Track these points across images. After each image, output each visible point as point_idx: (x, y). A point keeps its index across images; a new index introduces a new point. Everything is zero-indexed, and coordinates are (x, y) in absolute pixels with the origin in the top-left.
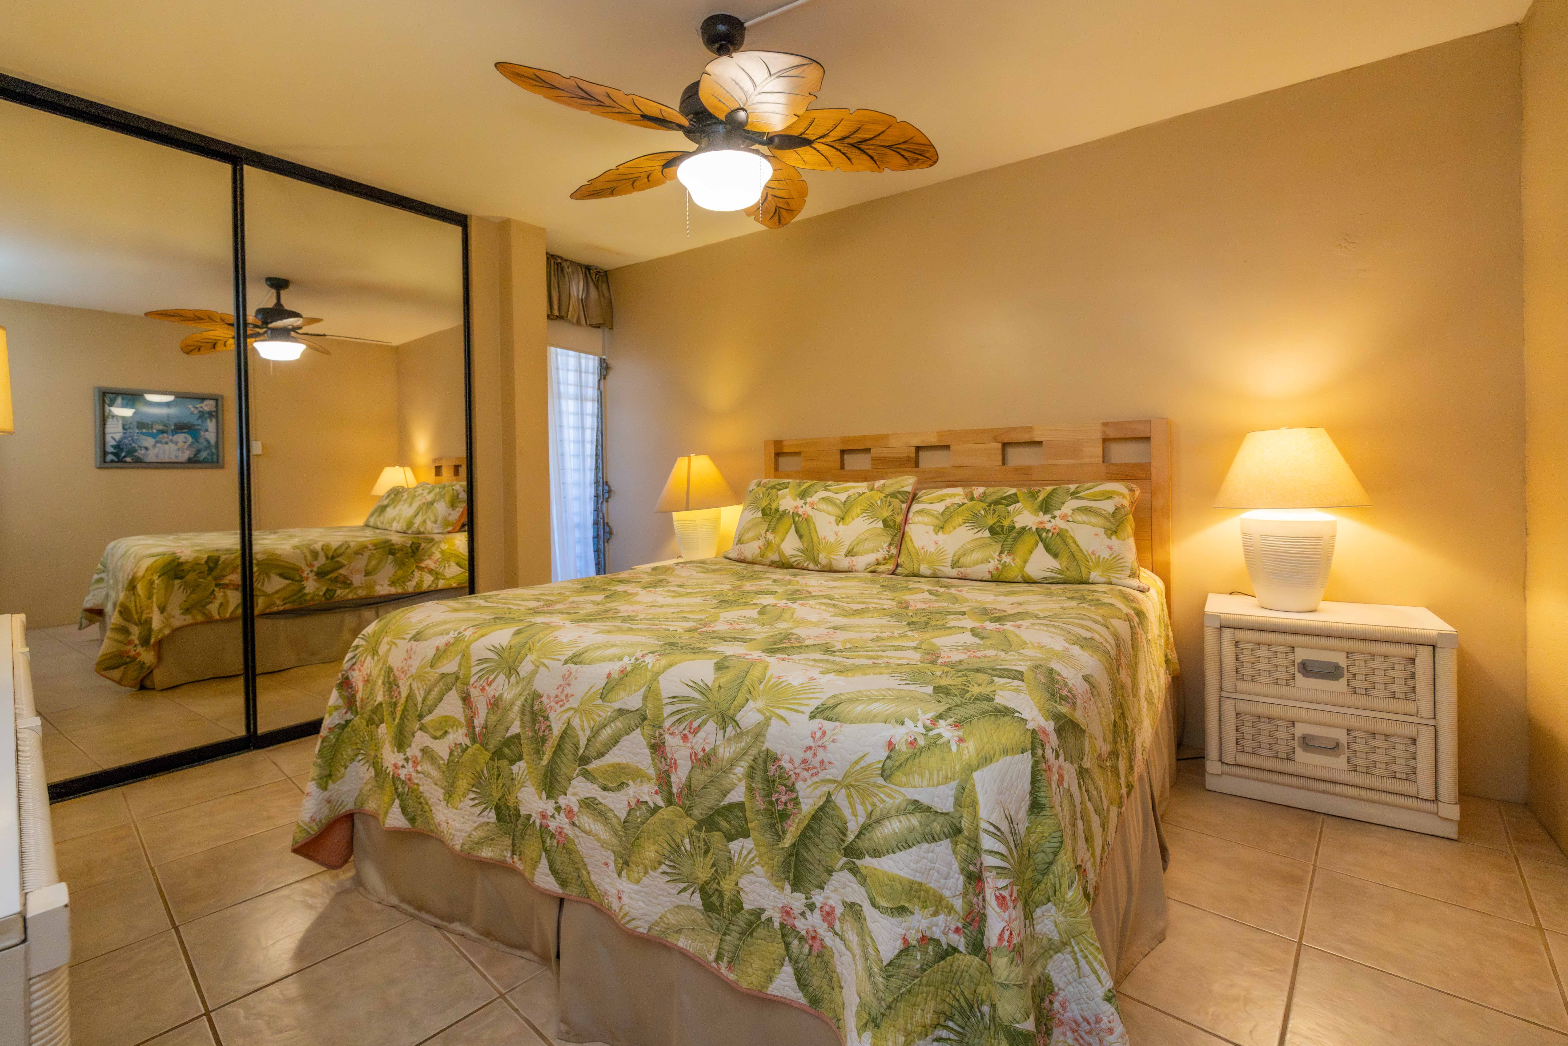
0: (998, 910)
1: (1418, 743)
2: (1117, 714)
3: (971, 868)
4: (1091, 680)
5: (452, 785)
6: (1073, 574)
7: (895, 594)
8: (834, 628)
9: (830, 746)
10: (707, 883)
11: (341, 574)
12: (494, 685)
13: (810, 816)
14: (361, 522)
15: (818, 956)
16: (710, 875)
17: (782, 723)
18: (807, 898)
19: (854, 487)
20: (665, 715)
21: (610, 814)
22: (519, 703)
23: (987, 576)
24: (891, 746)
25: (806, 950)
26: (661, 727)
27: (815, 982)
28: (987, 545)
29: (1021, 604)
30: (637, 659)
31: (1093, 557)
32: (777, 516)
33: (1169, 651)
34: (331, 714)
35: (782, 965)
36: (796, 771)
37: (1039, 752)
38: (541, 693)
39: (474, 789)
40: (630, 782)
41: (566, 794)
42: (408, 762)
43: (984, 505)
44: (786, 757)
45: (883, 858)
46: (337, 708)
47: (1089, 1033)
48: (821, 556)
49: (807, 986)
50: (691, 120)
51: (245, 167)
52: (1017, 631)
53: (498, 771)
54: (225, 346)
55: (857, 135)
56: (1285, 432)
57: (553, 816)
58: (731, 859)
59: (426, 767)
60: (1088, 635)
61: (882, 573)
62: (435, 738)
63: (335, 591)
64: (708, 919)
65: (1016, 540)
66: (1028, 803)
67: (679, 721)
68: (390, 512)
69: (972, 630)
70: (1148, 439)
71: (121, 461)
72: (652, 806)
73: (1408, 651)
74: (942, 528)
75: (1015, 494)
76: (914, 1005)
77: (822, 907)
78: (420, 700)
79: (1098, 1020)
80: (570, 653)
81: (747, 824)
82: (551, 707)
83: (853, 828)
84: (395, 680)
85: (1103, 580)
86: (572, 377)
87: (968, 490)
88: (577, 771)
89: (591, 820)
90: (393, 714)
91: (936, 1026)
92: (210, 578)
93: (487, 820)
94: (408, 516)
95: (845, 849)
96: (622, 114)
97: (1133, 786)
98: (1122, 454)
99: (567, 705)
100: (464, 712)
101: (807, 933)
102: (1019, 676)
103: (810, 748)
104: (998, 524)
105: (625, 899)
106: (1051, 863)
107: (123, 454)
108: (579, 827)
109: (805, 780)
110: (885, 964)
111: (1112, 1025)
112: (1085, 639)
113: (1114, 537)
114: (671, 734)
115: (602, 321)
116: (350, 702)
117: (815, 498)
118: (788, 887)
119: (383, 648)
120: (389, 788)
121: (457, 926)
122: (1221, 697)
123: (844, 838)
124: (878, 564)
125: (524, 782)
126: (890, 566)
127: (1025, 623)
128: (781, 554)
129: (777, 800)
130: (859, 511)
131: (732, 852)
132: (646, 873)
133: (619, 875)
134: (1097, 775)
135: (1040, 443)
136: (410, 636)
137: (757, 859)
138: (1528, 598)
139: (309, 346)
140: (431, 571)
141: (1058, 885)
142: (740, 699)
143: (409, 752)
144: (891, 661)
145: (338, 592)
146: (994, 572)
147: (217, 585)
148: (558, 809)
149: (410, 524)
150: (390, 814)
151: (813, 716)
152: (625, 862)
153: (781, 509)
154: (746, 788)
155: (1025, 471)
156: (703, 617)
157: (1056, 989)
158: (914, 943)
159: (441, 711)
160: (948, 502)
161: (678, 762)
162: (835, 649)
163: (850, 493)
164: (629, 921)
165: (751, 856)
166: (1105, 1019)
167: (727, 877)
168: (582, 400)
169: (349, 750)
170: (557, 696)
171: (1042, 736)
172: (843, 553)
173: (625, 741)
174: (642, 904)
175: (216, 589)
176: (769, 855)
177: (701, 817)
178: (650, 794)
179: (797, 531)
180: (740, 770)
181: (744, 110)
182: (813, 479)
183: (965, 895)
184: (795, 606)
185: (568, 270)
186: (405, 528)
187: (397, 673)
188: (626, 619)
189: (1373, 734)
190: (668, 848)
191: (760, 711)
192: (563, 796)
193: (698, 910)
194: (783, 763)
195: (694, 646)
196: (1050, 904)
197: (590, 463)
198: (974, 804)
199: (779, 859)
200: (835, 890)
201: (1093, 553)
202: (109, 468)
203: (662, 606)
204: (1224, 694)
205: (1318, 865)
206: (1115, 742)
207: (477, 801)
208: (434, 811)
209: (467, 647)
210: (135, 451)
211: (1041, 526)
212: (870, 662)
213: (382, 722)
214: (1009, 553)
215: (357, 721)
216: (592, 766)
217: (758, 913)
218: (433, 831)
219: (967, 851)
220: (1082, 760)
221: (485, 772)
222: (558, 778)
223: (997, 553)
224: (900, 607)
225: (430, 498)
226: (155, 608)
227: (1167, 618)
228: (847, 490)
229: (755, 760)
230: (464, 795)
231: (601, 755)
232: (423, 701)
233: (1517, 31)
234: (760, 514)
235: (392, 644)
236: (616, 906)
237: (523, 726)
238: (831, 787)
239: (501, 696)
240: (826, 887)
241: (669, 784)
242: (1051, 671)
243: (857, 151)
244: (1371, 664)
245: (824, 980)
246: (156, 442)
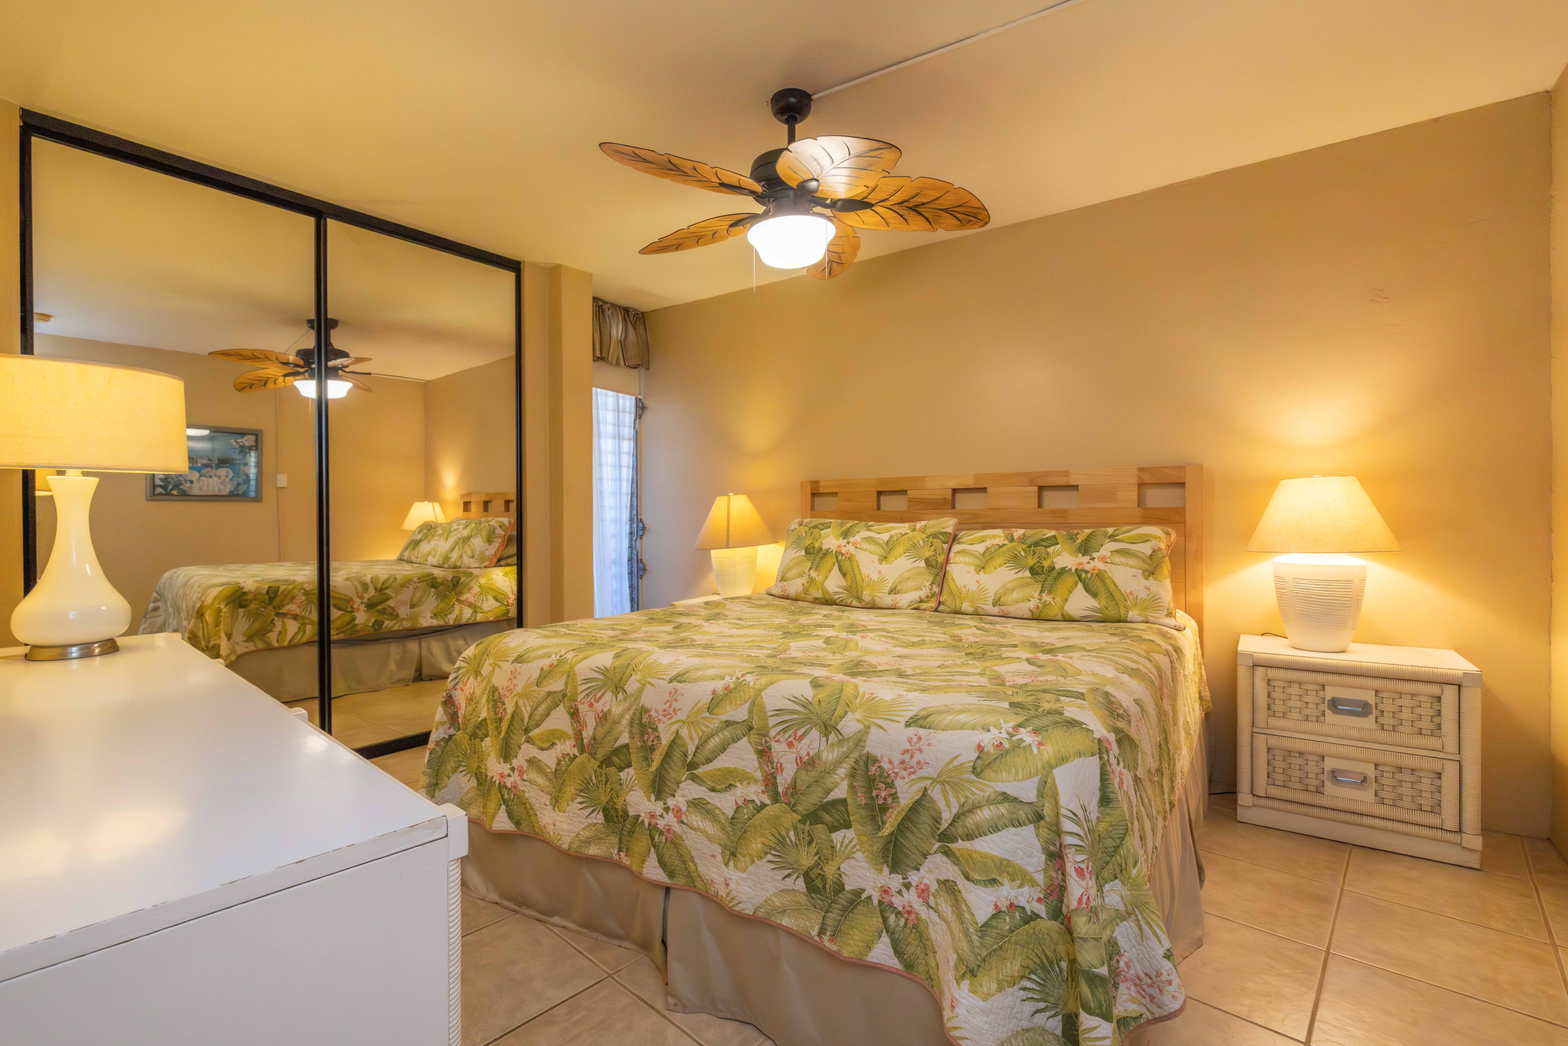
0: (1077, 879)
1: (1442, 777)
2: (1162, 738)
3: (1052, 848)
4: (1141, 703)
5: (560, 790)
6: (1111, 613)
7: (946, 629)
8: (899, 657)
9: (926, 749)
10: (811, 869)
11: (389, 606)
12: (602, 702)
13: (908, 809)
14: (393, 556)
15: (913, 927)
16: (814, 861)
17: (881, 730)
18: (903, 879)
19: (895, 528)
20: (770, 726)
21: (717, 812)
22: (628, 717)
23: (1028, 614)
24: (980, 748)
25: (902, 922)
26: (767, 736)
27: (910, 949)
28: (1028, 584)
29: (1067, 638)
30: (737, 678)
31: (1131, 597)
32: (820, 555)
33: (1202, 689)
34: (437, 729)
35: (880, 936)
36: (896, 770)
37: (1105, 756)
38: (649, 708)
39: (582, 794)
40: (738, 784)
41: (674, 796)
42: (513, 772)
43: (1024, 546)
44: (886, 759)
45: (976, 840)
46: (442, 724)
47: (1151, 986)
48: (864, 593)
49: (902, 953)
50: (763, 186)
51: (329, 220)
52: (1070, 661)
53: (607, 777)
54: (275, 383)
55: (914, 199)
56: (1318, 480)
57: (661, 816)
58: (833, 847)
59: (533, 775)
60: (1134, 666)
61: (925, 610)
62: (542, 749)
63: (383, 622)
64: (812, 900)
65: (1056, 579)
66: (1098, 798)
67: (784, 730)
68: (424, 547)
69: (1027, 660)
70: (1182, 485)
71: (168, 494)
72: (759, 804)
73: (1435, 690)
74: (983, 568)
75: (1054, 537)
76: (1004, 959)
77: (917, 886)
78: (526, 716)
79: (1159, 974)
80: (674, 673)
81: (849, 817)
82: (659, 720)
83: (947, 816)
84: (499, 698)
85: (1141, 619)
86: (610, 416)
87: (1008, 532)
88: (685, 776)
89: (699, 818)
90: (498, 729)
91: (1022, 977)
92: (270, 607)
93: (595, 821)
94: (444, 550)
95: (939, 835)
96: (704, 183)
97: (1174, 805)
98: (1157, 498)
99: (675, 718)
100: (572, 725)
101: (903, 908)
102: (1080, 696)
103: (908, 751)
104: (1038, 565)
105: (732, 885)
106: (1118, 847)
107: (170, 487)
108: (687, 825)
109: (903, 778)
110: (980, 925)
111: (1171, 977)
112: (1132, 669)
113: (1151, 578)
114: (777, 741)
115: (640, 363)
116: (453, 718)
117: (857, 538)
118: (886, 870)
119: (486, 670)
120: (495, 796)
121: (557, 920)
122: (1252, 732)
123: (939, 826)
124: (921, 601)
125: (632, 786)
126: (933, 604)
127: (1075, 655)
128: (825, 591)
129: (877, 796)
130: (902, 551)
131: (835, 841)
132: (753, 862)
133: (727, 865)
134: (1148, 784)
135: (1075, 487)
136: (513, 659)
137: (858, 847)
138: (1552, 643)
139: (354, 384)
140: (470, 605)
141: (1124, 865)
142: (839, 711)
143: (515, 763)
144: (963, 683)
145: (386, 623)
146: (1034, 610)
147: (277, 614)
148: (667, 809)
149: (447, 558)
150: (496, 819)
151: (908, 725)
152: (732, 853)
153: (824, 548)
154: (848, 785)
155: (1062, 514)
156: (775, 646)
157: (1122, 951)
158: (1004, 909)
159: (548, 725)
160: (989, 543)
161: (784, 766)
162: (907, 674)
163: (893, 533)
164: (736, 905)
165: (852, 845)
166: (1165, 973)
167: (830, 862)
168: (619, 439)
169: (452, 762)
170: (665, 710)
171: (1106, 744)
172: (887, 591)
173: (732, 749)
174: (749, 890)
175: (276, 619)
176: (870, 843)
177: (806, 813)
178: (756, 794)
179: (840, 570)
180: (842, 771)
181: (817, 180)
182: (853, 519)
183: (1045, 870)
184: (856, 637)
185: (608, 313)
186: (441, 562)
187: (501, 691)
188: (707, 646)
189: (1400, 769)
190: (773, 839)
191: (858, 721)
192: (671, 798)
193: (801, 893)
194: (882, 764)
195: (782, 669)
196: (1117, 880)
197: (626, 500)
198: (1055, 796)
199: (878, 846)
200: (930, 871)
201: (1131, 593)
202: (157, 500)
203: (731, 636)
204: (1255, 730)
205: (1345, 888)
206: (1161, 762)
207: (584, 805)
208: (539, 814)
209: (572, 668)
210: (182, 484)
211: (1080, 567)
212: (945, 684)
213: (487, 735)
214: (1049, 592)
215: (459, 735)
216: (699, 771)
217: (858, 893)
218: (537, 834)
219: (1049, 835)
220: (1136, 770)
221: (593, 778)
222: (667, 782)
223: (1038, 593)
224: (954, 640)
225: (466, 533)
226: (223, 635)
227: (1200, 657)
228: (888, 531)
229: (856, 762)
230: (573, 800)
231: (709, 760)
232: (530, 717)
233: (1547, 99)
234: (803, 553)
235: (495, 666)
236: (722, 892)
237: (632, 737)
238: (927, 783)
239: (609, 711)
240: (921, 868)
241: (775, 785)
242: (1107, 694)
243: (914, 213)
244: (1399, 702)
245: (919, 948)
246: (201, 476)
